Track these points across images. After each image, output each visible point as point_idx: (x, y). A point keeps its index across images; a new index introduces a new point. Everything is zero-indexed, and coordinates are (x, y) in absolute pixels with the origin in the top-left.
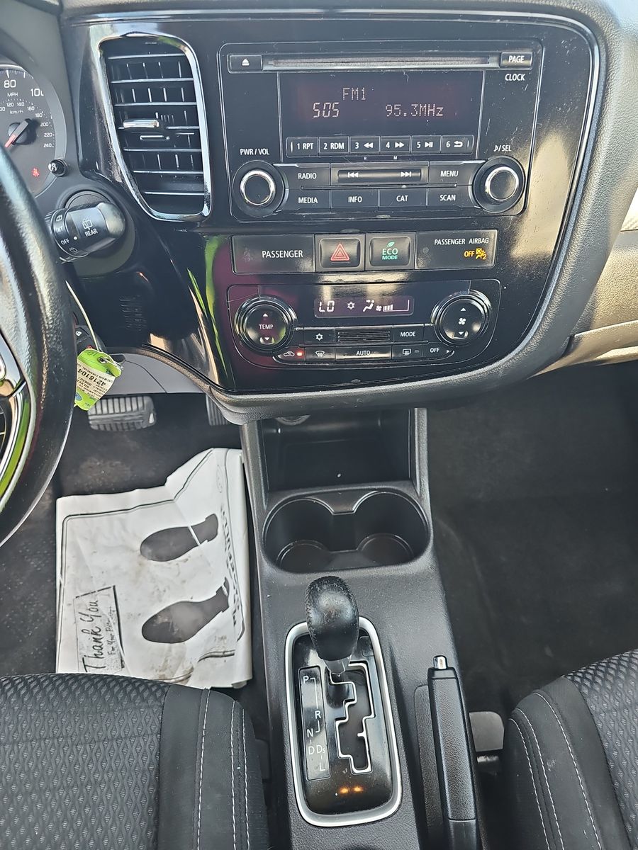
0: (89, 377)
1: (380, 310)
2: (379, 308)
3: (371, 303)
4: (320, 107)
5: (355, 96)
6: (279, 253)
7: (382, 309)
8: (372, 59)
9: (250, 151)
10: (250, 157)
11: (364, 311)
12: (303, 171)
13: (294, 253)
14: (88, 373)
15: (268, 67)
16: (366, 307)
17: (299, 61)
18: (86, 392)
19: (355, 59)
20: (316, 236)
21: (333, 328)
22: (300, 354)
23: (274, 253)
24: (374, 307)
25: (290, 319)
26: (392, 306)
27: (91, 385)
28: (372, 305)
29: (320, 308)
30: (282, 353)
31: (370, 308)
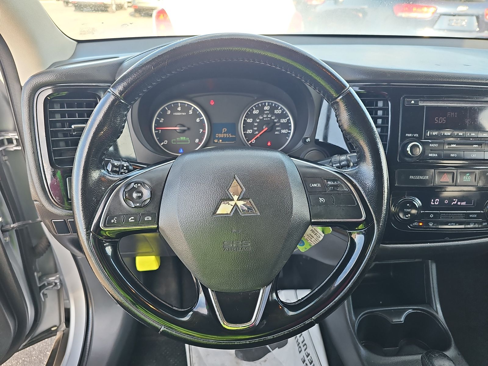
0: (315, 233)
1: (459, 204)
2: (459, 203)
3: (455, 201)
4: (438, 119)
5: (452, 116)
6: (417, 177)
7: (460, 204)
8: (461, 102)
9: (411, 135)
10: (410, 137)
11: (452, 204)
12: (432, 143)
13: (424, 177)
14: (315, 231)
15: (421, 104)
16: (453, 203)
17: (432, 102)
18: (309, 241)
19: (454, 102)
20: (435, 170)
21: (438, 212)
22: (421, 224)
23: (416, 177)
24: (457, 203)
25: (419, 206)
26: (465, 202)
27: (313, 237)
28: (456, 202)
29: (432, 202)
30: (412, 224)
31: (455, 203)
